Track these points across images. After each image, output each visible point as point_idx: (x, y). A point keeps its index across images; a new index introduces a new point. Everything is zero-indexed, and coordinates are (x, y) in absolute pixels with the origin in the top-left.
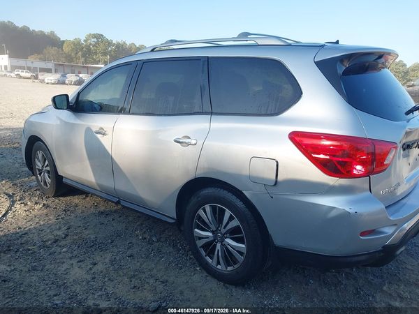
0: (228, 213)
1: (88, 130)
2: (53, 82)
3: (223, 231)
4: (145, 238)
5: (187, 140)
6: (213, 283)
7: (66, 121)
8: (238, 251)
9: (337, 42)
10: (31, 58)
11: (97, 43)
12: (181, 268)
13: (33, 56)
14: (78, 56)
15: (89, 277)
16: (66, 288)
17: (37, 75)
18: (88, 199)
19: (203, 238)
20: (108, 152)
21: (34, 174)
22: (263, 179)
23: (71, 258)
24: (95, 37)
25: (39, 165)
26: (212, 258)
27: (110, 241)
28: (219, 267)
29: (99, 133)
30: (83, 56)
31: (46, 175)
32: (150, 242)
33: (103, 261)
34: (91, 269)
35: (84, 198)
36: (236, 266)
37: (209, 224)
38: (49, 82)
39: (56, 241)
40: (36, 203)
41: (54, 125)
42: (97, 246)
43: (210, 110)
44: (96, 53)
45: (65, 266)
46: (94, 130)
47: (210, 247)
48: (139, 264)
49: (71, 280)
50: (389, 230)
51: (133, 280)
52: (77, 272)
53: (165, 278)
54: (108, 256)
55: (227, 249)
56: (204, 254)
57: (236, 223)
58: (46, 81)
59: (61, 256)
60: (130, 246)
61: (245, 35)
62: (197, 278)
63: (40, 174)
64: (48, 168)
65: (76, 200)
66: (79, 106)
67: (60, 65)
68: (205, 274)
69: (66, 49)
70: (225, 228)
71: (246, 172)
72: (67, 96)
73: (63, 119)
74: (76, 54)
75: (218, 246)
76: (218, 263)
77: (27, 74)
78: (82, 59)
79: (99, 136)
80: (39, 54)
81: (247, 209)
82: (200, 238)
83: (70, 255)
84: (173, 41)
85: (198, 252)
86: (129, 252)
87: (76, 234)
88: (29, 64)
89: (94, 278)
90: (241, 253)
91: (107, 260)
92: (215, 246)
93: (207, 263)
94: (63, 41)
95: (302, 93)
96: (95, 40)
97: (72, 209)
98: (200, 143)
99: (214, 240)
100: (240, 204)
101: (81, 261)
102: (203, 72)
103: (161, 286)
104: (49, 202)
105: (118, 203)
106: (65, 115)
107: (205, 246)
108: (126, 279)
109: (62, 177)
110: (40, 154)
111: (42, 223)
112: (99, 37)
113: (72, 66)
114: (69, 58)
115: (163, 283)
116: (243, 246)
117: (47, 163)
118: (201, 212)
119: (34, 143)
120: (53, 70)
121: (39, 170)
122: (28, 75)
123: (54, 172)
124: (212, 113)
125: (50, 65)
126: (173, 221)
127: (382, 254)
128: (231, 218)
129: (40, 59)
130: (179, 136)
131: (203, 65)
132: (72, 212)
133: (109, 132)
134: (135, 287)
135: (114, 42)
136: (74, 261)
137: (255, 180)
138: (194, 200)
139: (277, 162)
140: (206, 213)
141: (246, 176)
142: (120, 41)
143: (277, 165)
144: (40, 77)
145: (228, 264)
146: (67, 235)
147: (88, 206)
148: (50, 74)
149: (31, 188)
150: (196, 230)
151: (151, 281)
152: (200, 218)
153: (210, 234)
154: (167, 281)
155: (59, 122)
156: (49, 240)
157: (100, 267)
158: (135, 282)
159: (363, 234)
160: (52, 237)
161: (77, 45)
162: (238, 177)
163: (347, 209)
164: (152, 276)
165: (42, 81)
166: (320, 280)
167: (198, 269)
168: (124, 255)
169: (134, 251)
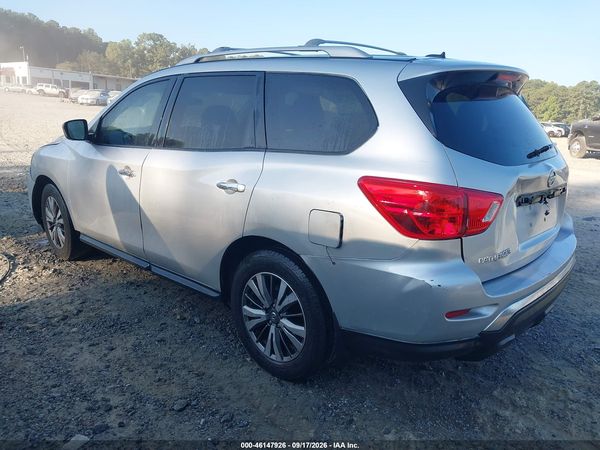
0: (284, 285)
1: (111, 169)
2: (89, 102)
3: (278, 308)
4: (185, 319)
5: (234, 185)
6: (265, 379)
7: (85, 156)
8: (297, 337)
9: (443, 56)
10: (60, 67)
11: (154, 47)
12: (226, 358)
13: (62, 64)
14: (126, 65)
15: (101, 365)
16: (69, 377)
17: (67, 92)
18: (115, 265)
19: (254, 318)
20: (134, 199)
21: (44, 229)
22: (324, 239)
23: (81, 341)
24: (151, 38)
25: (50, 216)
26: (264, 345)
27: (136, 320)
28: (273, 357)
29: (125, 173)
30: (133, 66)
31: (59, 230)
32: (191, 324)
33: (123, 345)
34: (105, 355)
35: (111, 264)
36: (294, 356)
37: (261, 300)
38: (85, 101)
39: (65, 318)
40: (45, 268)
41: (69, 161)
42: (119, 326)
43: (264, 146)
44: (152, 63)
45: (72, 350)
46: (118, 169)
47: (262, 330)
48: (170, 351)
49: (77, 368)
50: (488, 312)
51: (159, 371)
52: (87, 359)
53: (202, 369)
54: (132, 340)
55: (283, 332)
56: (255, 338)
57: (293, 298)
58: (80, 100)
59: (68, 338)
60: (163, 327)
61: (316, 43)
62: (245, 371)
63: (52, 229)
64: (61, 221)
65: (99, 265)
66: (101, 136)
67: (101, 77)
68: (257, 366)
69: (110, 54)
70: (280, 304)
71: (304, 230)
72: (85, 122)
73: (81, 153)
74: (124, 62)
75: (273, 329)
76: (272, 352)
77: (54, 90)
78: (133, 70)
79: (124, 177)
80: (71, 61)
81: (307, 280)
82: (250, 318)
83: (81, 337)
84: (223, 49)
85: (249, 337)
86: (161, 335)
87: (93, 310)
88: (58, 76)
89: (108, 367)
90: (300, 338)
91: (129, 345)
92: (268, 329)
93: (258, 351)
94: (107, 44)
95: (378, 125)
96: (152, 42)
97: (92, 277)
98: (249, 189)
99: (268, 321)
100: (299, 273)
101: (93, 345)
102: (258, 92)
103: (195, 380)
104: (63, 267)
105: (149, 269)
106: (83, 147)
107: (256, 329)
108: (150, 370)
109: (79, 233)
110: (51, 201)
111: (49, 294)
112: (157, 38)
113: (118, 80)
114: (114, 68)
115: (198, 375)
116: (303, 328)
117: (59, 213)
118: (251, 283)
119: (43, 185)
120: (91, 85)
121: (51, 223)
122: (56, 91)
123: (68, 226)
124: (266, 150)
125: (87, 78)
126: (216, 295)
127: (478, 344)
128: (288, 292)
129: (73, 69)
130: (224, 179)
131: (259, 83)
132: (91, 281)
133: (137, 173)
134: (160, 380)
135: (179, 46)
136: (85, 345)
137: (315, 241)
138: (243, 267)
139: (342, 216)
140: (257, 285)
141: (304, 234)
142: (186, 45)
143: (342, 222)
144: (72, 95)
145: (284, 353)
146: (79, 311)
147: (114, 273)
148: (86, 91)
149: (40, 247)
150: (245, 307)
151: (184, 372)
152: (250, 291)
153: (261, 313)
154: (204, 374)
155: (74, 158)
156: (55, 317)
157: (118, 353)
158: (161, 374)
159: (451, 315)
160: (61, 312)
161: (125, 49)
162: (295, 235)
163: (428, 281)
164: (184, 367)
165: (75, 101)
166: (411, 380)
167: (248, 359)
168: (153, 339)
169: (166, 334)
